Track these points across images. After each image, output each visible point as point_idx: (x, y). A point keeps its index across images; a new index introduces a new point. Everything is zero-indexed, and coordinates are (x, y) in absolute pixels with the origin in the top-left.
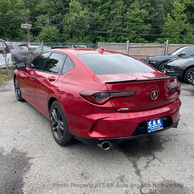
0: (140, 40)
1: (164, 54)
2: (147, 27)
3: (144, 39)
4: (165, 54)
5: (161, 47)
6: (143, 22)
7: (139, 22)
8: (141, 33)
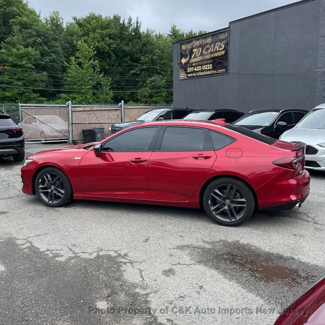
0: (32, 96)
1: (120, 122)
2: (41, 75)
3: (38, 94)
4: (122, 121)
5: (116, 110)
6: (34, 68)
7: (26, 68)
8: (32, 85)
